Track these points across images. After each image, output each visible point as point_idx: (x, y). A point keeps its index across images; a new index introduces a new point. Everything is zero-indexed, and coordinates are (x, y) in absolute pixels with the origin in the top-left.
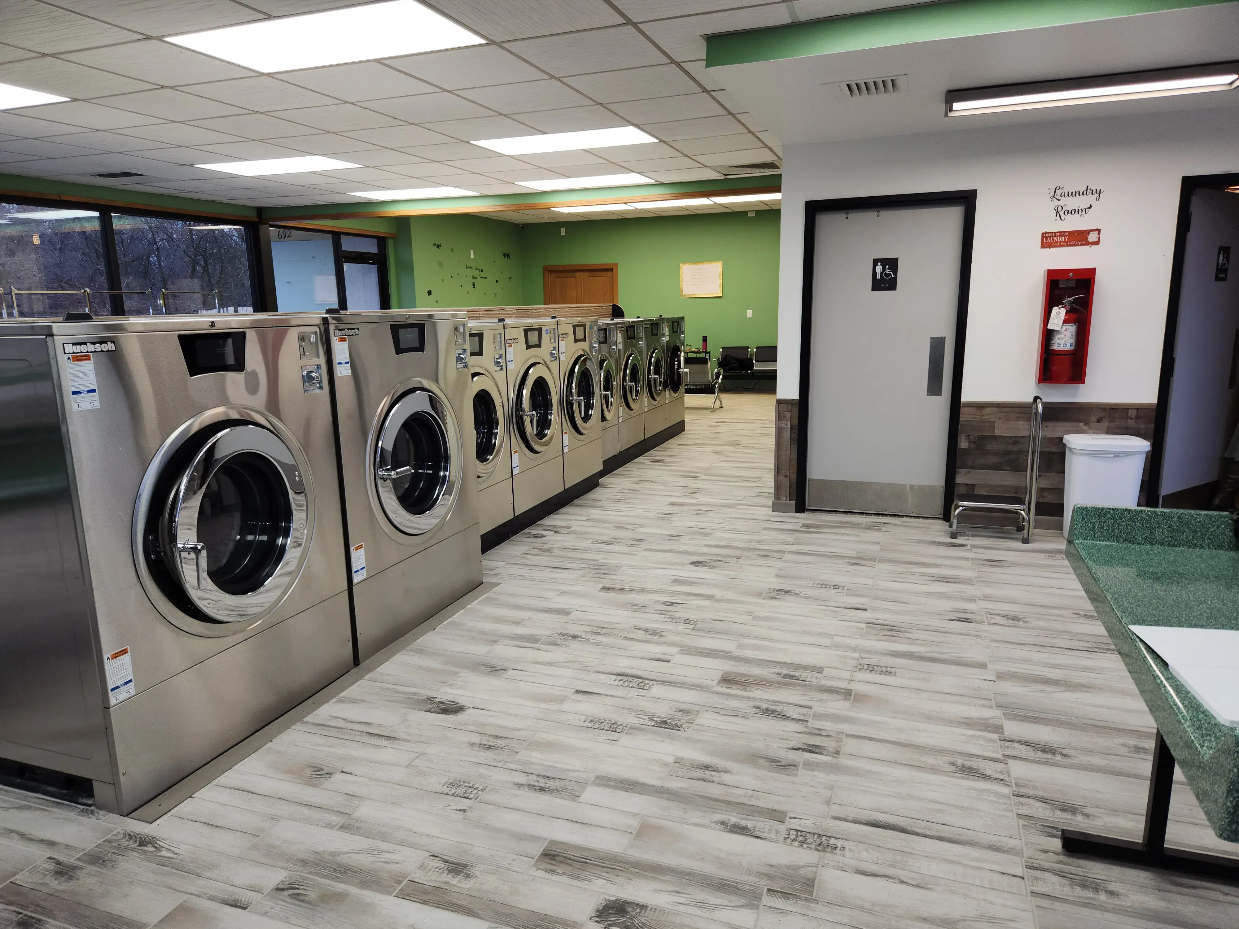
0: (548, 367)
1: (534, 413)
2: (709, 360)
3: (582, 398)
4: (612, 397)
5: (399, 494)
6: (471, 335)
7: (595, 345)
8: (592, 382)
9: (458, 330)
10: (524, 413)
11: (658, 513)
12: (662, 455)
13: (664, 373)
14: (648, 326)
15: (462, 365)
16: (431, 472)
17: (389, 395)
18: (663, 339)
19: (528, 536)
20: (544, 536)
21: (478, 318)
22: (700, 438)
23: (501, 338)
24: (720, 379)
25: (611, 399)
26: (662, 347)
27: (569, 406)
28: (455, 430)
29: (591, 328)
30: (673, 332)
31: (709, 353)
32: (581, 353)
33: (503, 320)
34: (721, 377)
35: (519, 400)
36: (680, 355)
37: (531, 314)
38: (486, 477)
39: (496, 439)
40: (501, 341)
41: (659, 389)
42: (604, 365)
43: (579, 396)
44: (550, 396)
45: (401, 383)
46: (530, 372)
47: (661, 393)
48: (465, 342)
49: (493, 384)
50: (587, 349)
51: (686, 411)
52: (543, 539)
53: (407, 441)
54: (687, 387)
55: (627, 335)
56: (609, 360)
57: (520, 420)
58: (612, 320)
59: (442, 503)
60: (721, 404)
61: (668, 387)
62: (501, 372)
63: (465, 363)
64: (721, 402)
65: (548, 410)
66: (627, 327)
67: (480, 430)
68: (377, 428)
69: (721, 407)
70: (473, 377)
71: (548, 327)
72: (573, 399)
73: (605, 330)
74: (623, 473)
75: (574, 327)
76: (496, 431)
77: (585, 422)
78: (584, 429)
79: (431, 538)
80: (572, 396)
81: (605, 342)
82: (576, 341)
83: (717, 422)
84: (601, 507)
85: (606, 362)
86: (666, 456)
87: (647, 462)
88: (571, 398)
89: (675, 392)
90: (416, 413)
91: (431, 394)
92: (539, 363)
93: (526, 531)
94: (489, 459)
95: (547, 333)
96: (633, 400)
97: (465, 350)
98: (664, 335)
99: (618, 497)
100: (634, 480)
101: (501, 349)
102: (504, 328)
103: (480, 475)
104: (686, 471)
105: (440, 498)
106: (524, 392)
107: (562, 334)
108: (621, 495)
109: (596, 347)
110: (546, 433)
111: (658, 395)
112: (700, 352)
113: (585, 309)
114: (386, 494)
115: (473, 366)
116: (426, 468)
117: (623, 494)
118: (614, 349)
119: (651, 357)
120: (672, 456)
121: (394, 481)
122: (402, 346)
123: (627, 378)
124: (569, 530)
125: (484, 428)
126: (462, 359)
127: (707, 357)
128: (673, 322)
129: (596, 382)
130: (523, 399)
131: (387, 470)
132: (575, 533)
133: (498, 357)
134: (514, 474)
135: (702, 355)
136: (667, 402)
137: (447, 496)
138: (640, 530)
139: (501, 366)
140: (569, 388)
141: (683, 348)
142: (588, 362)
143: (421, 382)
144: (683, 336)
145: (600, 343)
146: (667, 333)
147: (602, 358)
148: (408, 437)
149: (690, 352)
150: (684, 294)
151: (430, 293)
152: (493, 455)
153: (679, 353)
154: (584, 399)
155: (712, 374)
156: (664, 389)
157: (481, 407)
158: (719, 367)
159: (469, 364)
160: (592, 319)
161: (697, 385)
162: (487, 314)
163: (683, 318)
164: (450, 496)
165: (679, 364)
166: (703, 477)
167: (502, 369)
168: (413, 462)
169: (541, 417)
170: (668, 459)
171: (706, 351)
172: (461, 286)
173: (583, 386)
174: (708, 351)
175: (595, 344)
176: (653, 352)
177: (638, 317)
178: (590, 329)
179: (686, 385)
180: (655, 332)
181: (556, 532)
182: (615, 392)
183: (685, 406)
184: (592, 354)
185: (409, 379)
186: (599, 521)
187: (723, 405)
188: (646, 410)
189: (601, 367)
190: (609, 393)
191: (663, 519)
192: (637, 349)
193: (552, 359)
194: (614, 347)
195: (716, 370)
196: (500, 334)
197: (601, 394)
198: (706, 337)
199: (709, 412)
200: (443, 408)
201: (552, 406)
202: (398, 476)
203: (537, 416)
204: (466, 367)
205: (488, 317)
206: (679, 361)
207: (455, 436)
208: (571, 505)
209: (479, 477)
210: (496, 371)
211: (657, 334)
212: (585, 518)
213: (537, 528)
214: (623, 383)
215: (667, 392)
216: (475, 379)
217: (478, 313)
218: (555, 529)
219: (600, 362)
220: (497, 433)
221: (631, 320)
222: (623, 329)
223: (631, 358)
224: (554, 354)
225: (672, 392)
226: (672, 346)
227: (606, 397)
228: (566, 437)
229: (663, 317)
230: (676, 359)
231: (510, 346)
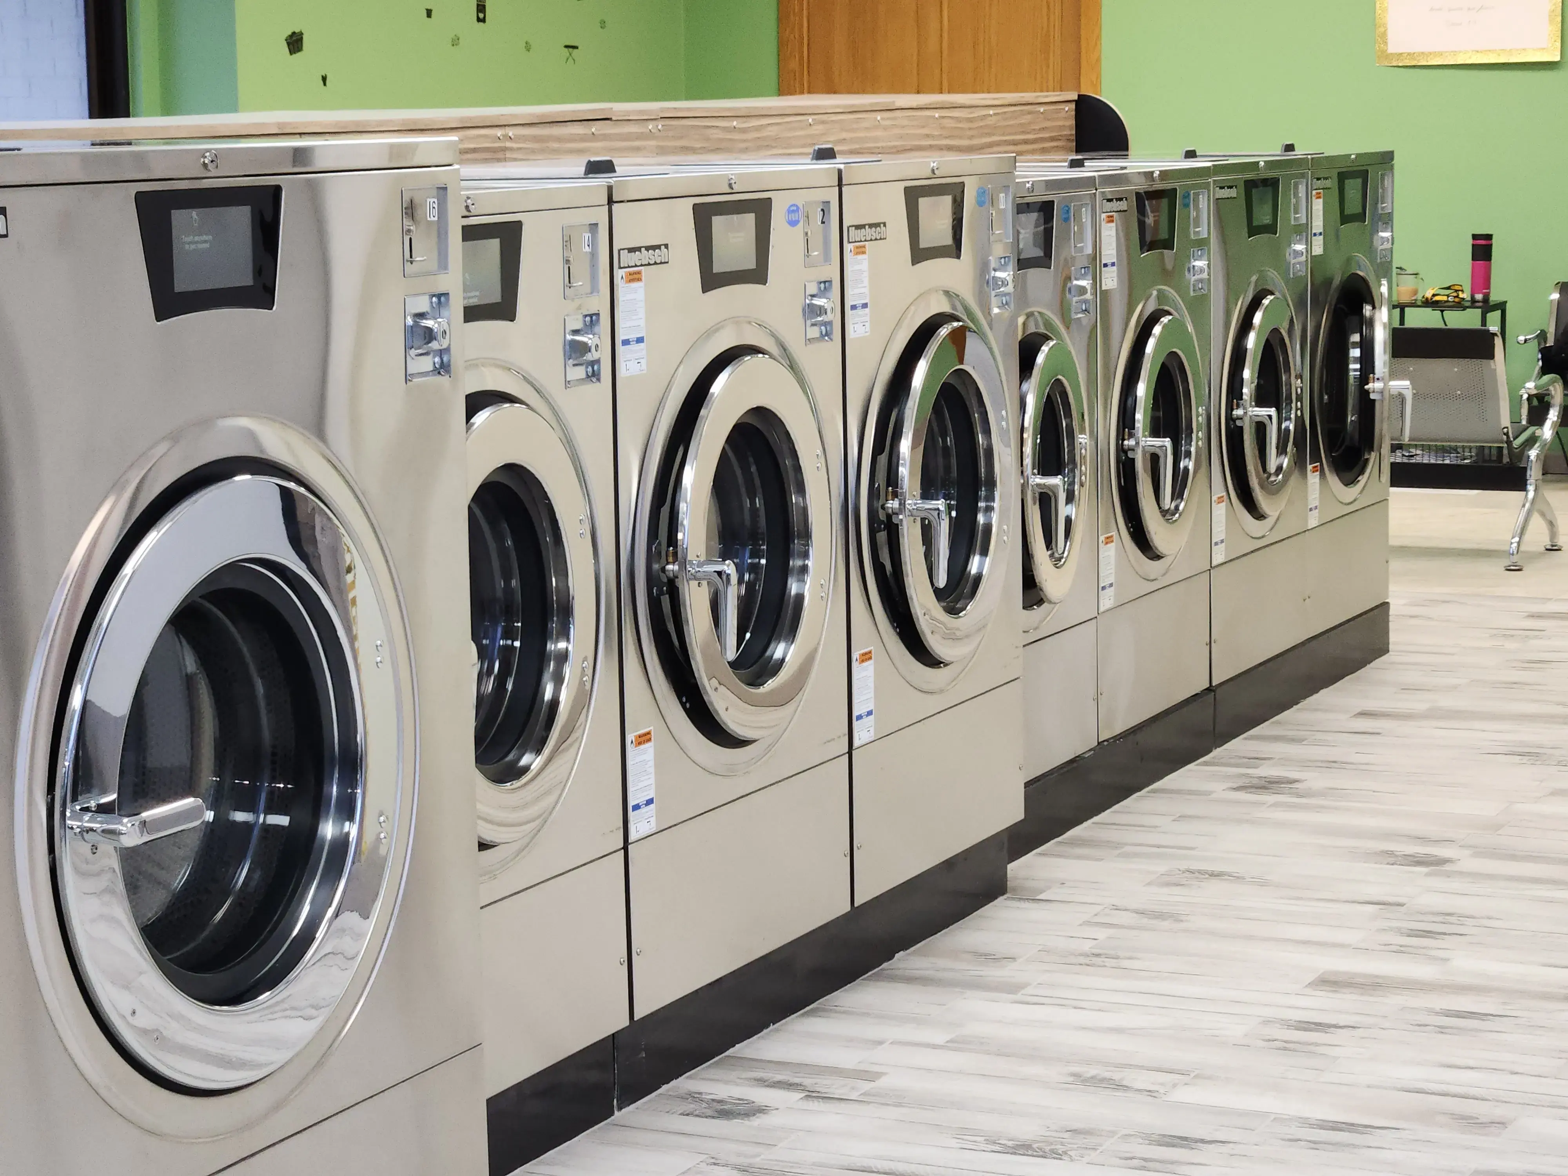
0: (793, 367)
1: (729, 568)
2: (1498, 341)
3: (941, 504)
4: (1070, 499)
5: (152, 913)
6: (471, 233)
7: (1000, 274)
8: (987, 432)
9: (419, 213)
10: (683, 565)
11: (1267, 1022)
12: (1286, 761)
13: (1299, 398)
14: (1233, 193)
15: (427, 364)
16: (284, 820)
17: (123, 488)
18: (1300, 247)
19: (691, 1107)
20: (761, 1110)
21: (496, 154)
22: (1455, 687)
23: (593, 244)
24: (1548, 425)
25: (1064, 510)
26: (1295, 282)
27: (882, 536)
28: (391, 642)
29: (986, 199)
30: (1345, 219)
31: (1501, 307)
32: (942, 306)
33: (606, 167)
34: (1553, 415)
35: (665, 511)
36: (1371, 323)
37: (722, 135)
38: (515, 847)
39: (559, 680)
40: (593, 255)
41: (1279, 469)
42: (1040, 359)
43: (926, 495)
44: (801, 489)
45: (175, 437)
46: (718, 386)
47: (1285, 480)
48: (443, 264)
49: (553, 438)
50: (967, 292)
51: (1395, 565)
52: (757, 1121)
53: (189, 681)
54: (1398, 457)
55: (1142, 225)
56: (1059, 336)
57: (666, 600)
58: (1076, 164)
59: (327, 949)
60: (1553, 534)
61: (1315, 457)
62: (591, 388)
63: (440, 353)
64: (1551, 524)
65: (787, 555)
66: (1142, 199)
67: (493, 641)
68: (67, 629)
69: (1554, 549)
70: (471, 413)
71: (800, 198)
72: (902, 504)
73: (1046, 209)
74: (1112, 835)
75: (913, 195)
76: (562, 645)
77: (953, 611)
78: (952, 637)
79: (277, 1107)
80: (895, 495)
81: (1044, 261)
82: (919, 255)
83: (1532, 616)
84: (1012, 988)
85: (1045, 349)
86: (1306, 764)
87: (1219, 788)
88: (893, 504)
89: (1349, 482)
90: (233, 568)
91: (292, 485)
92: (754, 350)
93: (683, 1083)
94: (526, 769)
95: (793, 223)
96: (1164, 513)
97: (442, 298)
98: (1303, 231)
99: (1087, 946)
100: (1161, 867)
101: (594, 289)
102: (610, 201)
103: (489, 836)
104: (1389, 836)
105: (320, 935)
106: (689, 476)
107: (859, 227)
108: (1102, 934)
109: (1004, 283)
110: (778, 654)
111: (1273, 490)
112: (1459, 305)
113: (956, 113)
114: (94, 906)
115: (473, 365)
116: (262, 805)
117: (1111, 932)
118: (1082, 290)
119: (1246, 325)
120: (1331, 764)
121: (128, 856)
122: (182, 284)
123: (1139, 416)
124: (867, 1086)
125: (509, 634)
126: (429, 335)
127: (1494, 328)
128: (1342, 177)
129: (1004, 433)
130: (683, 507)
131: (103, 809)
132: (897, 1099)
133: (579, 325)
134: (632, 837)
135: (1468, 320)
136: (1313, 522)
137: (350, 918)
138: (1186, 1095)
139: (593, 363)
140: (883, 459)
141: (1384, 289)
142: (972, 344)
143: (252, 436)
144: (1386, 234)
145: (1023, 264)
146: (1318, 225)
147: (1032, 329)
148: (190, 664)
149: (1413, 305)
150: (1391, 49)
151: (295, 43)
152: (547, 751)
153: (1367, 310)
154: (950, 508)
155: (1515, 401)
156: (1299, 463)
157: (499, 538)
158: (1544, 371)
159: (457, 359)
160: (985, 162)
161: (1444, 451)
162: (536, 139)
163: (1386, 159)
164: (366, 916)
165: (1367, 360)
166: (1468, 863)
167: (594, 375)
168: (208, 778)
169: (759, 587)
170: (1314, 780)
171: (1486, 300)
172: (429, 13)
173: (946, 449)
174: (1495, 297)
175: (1002, 268)
176: (1254, 305)
177: (1191, 154)
178: (980, 203)
179: (1395, 448)
180: (1263, 217)
181: (812, 1095)
182: (1087, 479)
183: (1392, 542)
184: (987, 312)
185: (205, 423)
186: (1004, 1051)
187: (1561, 541)
188: (1218, 559)
189: (1026, 366)
190: (1056, 481)
191: (1286, 1047)
192: (1182, 291)
193: (814, 332)
194: (1085, 283)
195: (1530, 385)
196: (594, 227)
197: (1024, 487)
198: (1489, 237)
199: (1497, 567)
200: (337, 537)
201: (806, 535)
202: (147, 838)
203: (740, 581)
204: (443, 368)
205: (542, 151)
206: (1367, 346)
207: (387, 667)
208: (878, 978)
209: (483, 846)
210: (567, 383)
211: (1271, 229)
212: (940, 1037)
213: (733, 1075)
214: (1120, 437)
215: (1313, 479)
216: (480, 418)
217: (499, 132)
218: (808, 1082)
219: (1022, 343)
220: (563, 657)
221: (1157, 167)
222: (1123, 205)
223: (1157, 330)
224: (822, 310)
225: (1333, 480)
226: (1337, 281)
227: (1046, 500)
228: (863, 673)
229: (1299, 152)
230: (1356, 338)
231: (634, 277)
